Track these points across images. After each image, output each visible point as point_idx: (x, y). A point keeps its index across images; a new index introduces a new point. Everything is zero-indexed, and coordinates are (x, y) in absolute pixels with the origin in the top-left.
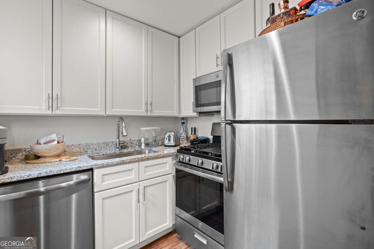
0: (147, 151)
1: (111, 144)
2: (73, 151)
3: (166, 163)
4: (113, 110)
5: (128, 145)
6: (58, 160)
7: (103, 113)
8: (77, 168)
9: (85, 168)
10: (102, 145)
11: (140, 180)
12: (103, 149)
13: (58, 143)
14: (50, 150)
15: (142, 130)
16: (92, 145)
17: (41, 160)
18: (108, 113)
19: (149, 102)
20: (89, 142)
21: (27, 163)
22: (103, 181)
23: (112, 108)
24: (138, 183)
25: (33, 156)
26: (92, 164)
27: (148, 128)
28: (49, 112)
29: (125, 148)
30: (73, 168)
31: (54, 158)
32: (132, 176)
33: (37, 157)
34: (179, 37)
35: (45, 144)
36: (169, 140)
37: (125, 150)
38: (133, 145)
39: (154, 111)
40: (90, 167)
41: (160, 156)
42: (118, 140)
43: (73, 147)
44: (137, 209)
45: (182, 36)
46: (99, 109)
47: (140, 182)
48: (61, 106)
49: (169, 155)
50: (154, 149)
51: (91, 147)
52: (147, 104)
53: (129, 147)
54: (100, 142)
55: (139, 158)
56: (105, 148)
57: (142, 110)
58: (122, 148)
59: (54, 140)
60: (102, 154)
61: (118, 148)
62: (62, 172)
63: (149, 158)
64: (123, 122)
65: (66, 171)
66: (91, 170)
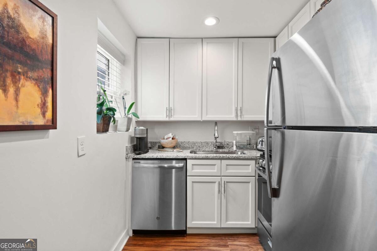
0: (239, 153)
1: (210, 144)
2: (185, 146)
3: (249, 165)
4: (207, 116)
5: (225, 146)
6: (172, 150)
7: (199, 119)
8: (176, 156)
9: (181, 157)
10: (204, 144)
11: (222, 175)
12: (204, 147)
13: (173, 139)
14: (168, 143)
15: (234, 133)
16: (197, 143)
17: (165, 149)
18: (204, 119)
19: (239, 108)
20: (194, 141)
21: (159, 150)
22: (193, 169)
23: (207, 115)
24: (220, 177)
25: (161, 147)
26: (185, 156)
27: (239, 132)
28: (167, 119)
29: (222, 148)
30: (174, 156)
31: (171, 149)
32: (214, 171)
33: (163, 148)
34: (275, 37)
35: (166, 139)
36: (262, 145)
37: (220, 150)
38: (230, 146)
39: (245, 116)
40: (184, 157)
41: (241, 158)
42: (215, 141)
43: (184, 143)
44: (219, 199)
45: (278, 35)
46: (197, 116)
47: (222, 177)
48: (174, 115)
49: (252, 158)
50: (245, 152)
51: (196, 144)
52: (236, 110)
53: (226, 148)
54: (203, 141)
55: (220, 157)
56: (206, 146)
57: (232, 115)
58: (219, 147)
59: (170, 137)
60: (202, 151)
61: (215, 147)
62: (168, 157)
63: (230, 158)
64: (216, 126)
65: (170, 158)
66: (185, 159)
